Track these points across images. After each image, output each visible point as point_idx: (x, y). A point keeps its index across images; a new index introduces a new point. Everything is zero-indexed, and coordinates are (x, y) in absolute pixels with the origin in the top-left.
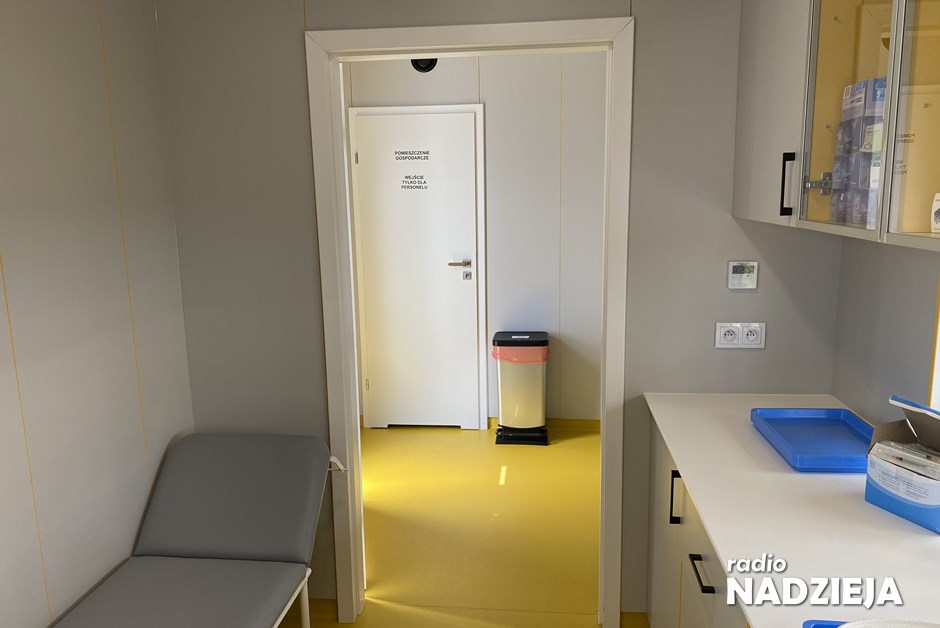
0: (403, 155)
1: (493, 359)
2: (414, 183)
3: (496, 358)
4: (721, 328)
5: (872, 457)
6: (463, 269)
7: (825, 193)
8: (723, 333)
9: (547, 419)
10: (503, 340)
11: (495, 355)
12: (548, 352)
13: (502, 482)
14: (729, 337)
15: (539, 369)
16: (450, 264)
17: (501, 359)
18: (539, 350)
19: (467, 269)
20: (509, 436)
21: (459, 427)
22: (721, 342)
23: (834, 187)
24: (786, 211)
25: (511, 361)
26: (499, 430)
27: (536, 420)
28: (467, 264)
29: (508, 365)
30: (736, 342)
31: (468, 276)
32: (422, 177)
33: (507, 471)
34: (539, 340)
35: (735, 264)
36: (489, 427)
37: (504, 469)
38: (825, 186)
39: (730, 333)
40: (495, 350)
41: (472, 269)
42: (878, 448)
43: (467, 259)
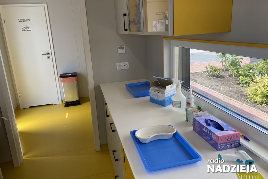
0: (21, 20)
1: (61, 83)
2: (27, 29)
3: (61, 82)
4: (118, 64)
5: (150, 91)
6: (47, 56)
7: (134, 24)
8: (118, 66)
9: (79, 98)
10: (63, 76)
11: (61, 81)
12: (77, 78)
13: (67, 117)
14: (120, 67)
15: (75, 83)
16: (43, 54)
17: (63, 82)
18: (74, 77)
19: (48, 56)
20: (68, 104)
21: (53, 104)
22: (118, 68)
23: (136, 22)
24: (126, 30)
25: (66, 82)
26: (65, 103)
27: (76, 98)
28: (49, 54)
29: (65, 83)
30: (122, 68)
31: (49, 57)
32: (29, 27)
33: (68, 114)
34: (74, 75)
35: (119, 46)
36: (62, 103)
37: (67, 114)
38: (134, 22)
39: (120, 65)
40: (61, 79)
41: (50, 55)
42: (151, 88)
43: (48, 52)
